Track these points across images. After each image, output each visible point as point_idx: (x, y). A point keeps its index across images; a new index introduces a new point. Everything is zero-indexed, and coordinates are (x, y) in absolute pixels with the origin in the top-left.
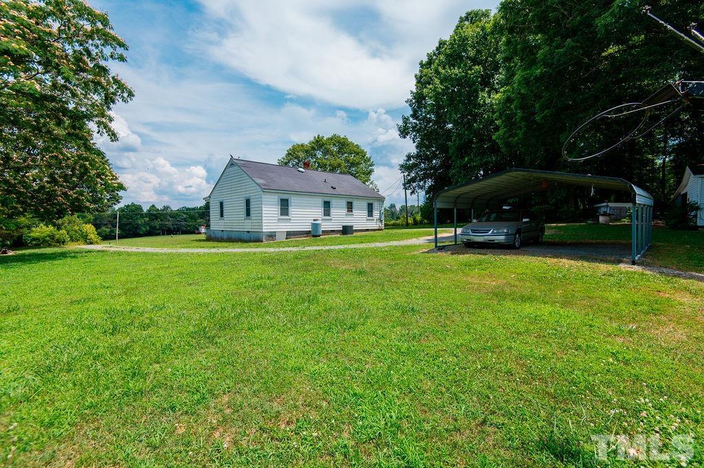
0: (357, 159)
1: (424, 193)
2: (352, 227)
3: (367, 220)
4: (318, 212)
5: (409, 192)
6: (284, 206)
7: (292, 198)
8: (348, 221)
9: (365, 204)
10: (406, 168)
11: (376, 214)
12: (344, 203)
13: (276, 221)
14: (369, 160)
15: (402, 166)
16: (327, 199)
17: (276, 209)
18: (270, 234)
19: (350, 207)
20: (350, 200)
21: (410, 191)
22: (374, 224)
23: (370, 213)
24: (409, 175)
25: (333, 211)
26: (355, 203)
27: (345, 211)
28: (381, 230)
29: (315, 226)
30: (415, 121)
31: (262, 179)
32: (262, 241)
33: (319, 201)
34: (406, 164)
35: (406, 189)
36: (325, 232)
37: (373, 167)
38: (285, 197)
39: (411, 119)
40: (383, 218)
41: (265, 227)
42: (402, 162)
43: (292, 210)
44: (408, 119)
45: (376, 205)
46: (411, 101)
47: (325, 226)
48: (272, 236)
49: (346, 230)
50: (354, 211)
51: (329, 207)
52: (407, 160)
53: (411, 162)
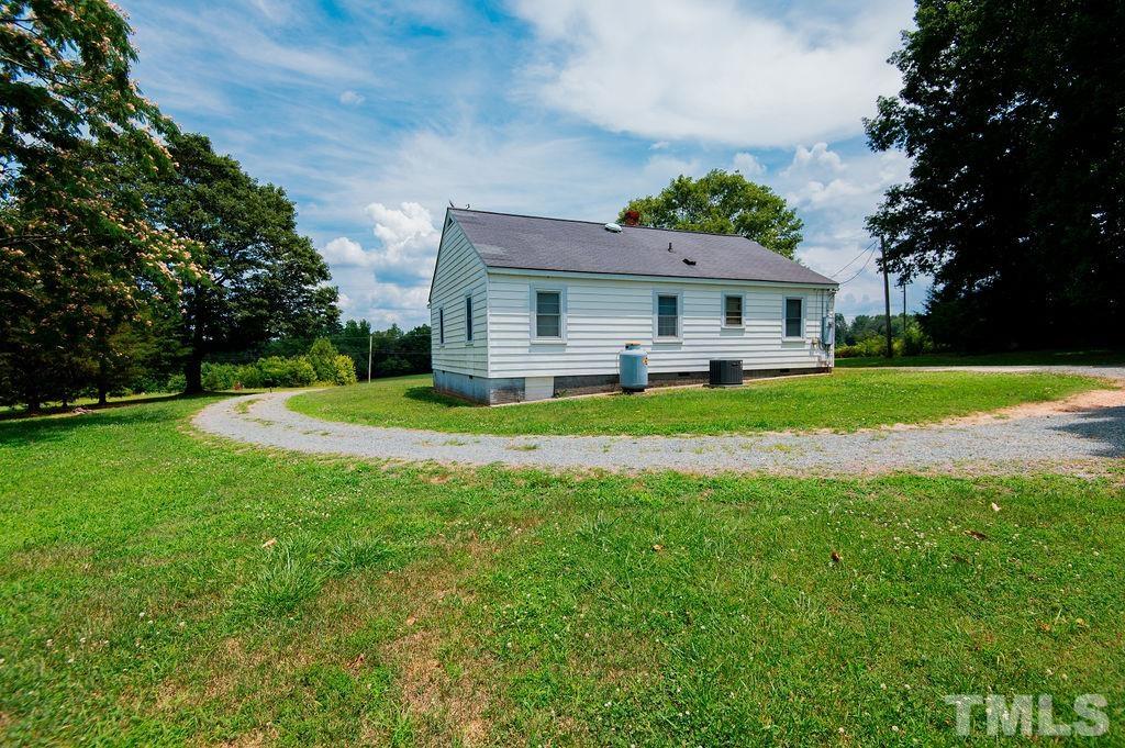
0: (763, 215)
1: (931, 279)
2: (737, 364)
3: (784, 343)
4: (640, 327)
5: (894, 277)
6: (548, 314)
7: (570, 290)
8: (729, 347)
9: (777, 302)
10: (884, 224)
11: (811, 328)
12: (716, 299)
13: (526, 351)
14: (791, 217)
15: (874, 220)
16: (668, 291)
17: (526, 320)
18: (507, 383)
19: (734, 311)
20: (734, 292)
21: (898, 275)
22: (803, 355)
23: (794, 324)
24: (892, 240)
25: (684, 322)
26: (750, 302)
27: (719, 321)
28: (826, 370)
29: (630, 363)
30: (912, 105)
31: (499, 245)
32: (487, 403)
33: (647, 297)
34: (886, 214)
35: (886, 270)
36: (657, 379)
37: (800, 232)
38: (548, 286)
39: (902, 103)
40: (831, 339)
41: (495, 367)
42: (874, 211)
43: (568, 321)
44: (893, 103)
45: (811, 305)
46: (903, 55)
47: (661, 360)
48: (514, 388)
49: (721, 373)
50: (747, 322)
51: (674, 311)
52: (891, 204)
53: (900, 208)
